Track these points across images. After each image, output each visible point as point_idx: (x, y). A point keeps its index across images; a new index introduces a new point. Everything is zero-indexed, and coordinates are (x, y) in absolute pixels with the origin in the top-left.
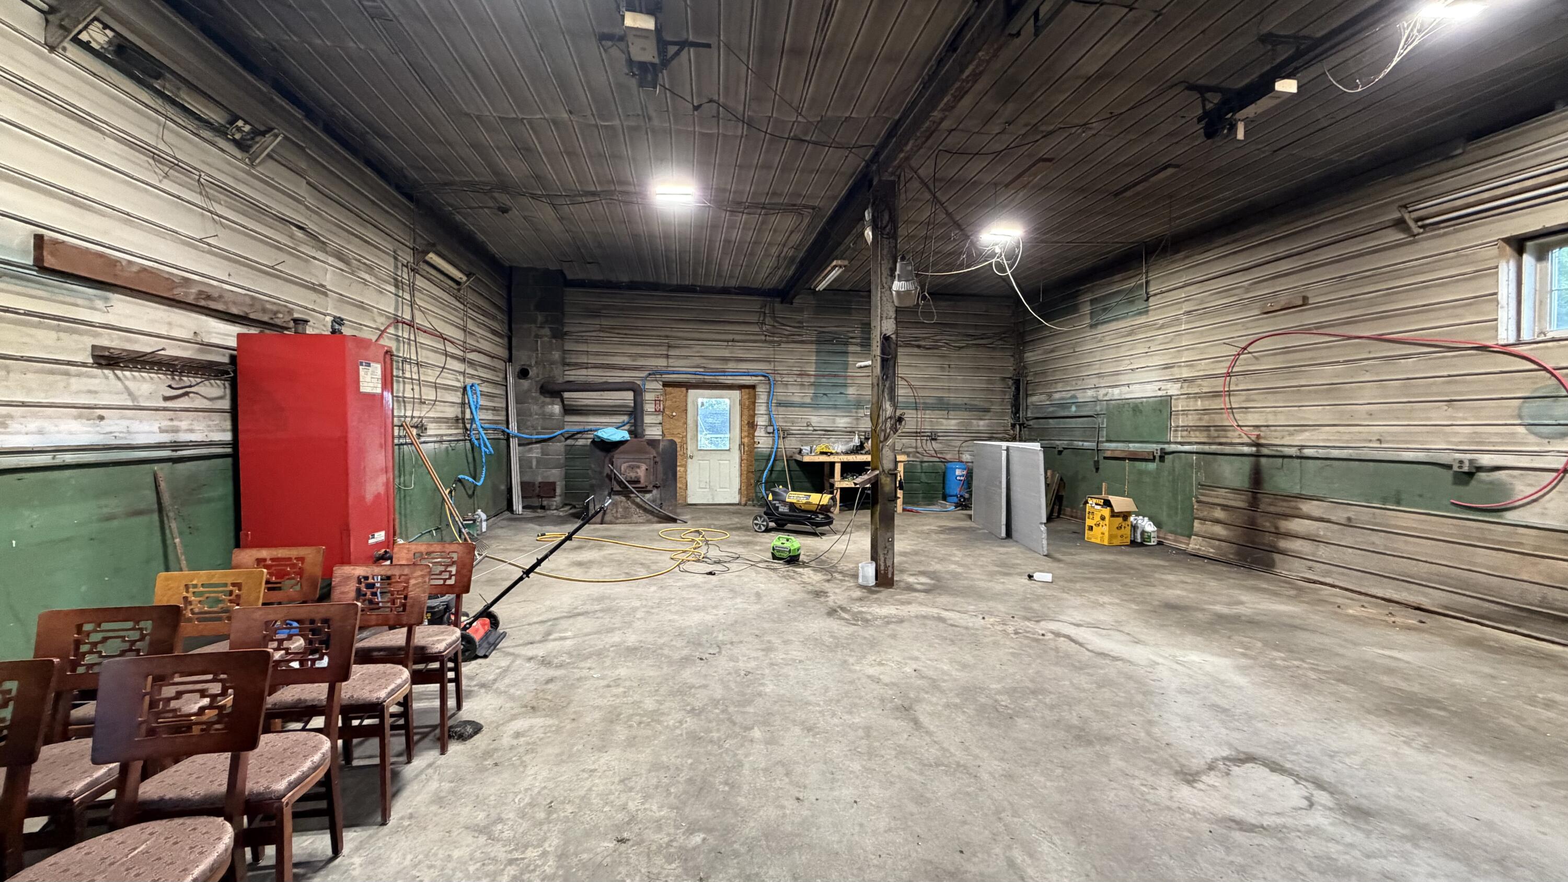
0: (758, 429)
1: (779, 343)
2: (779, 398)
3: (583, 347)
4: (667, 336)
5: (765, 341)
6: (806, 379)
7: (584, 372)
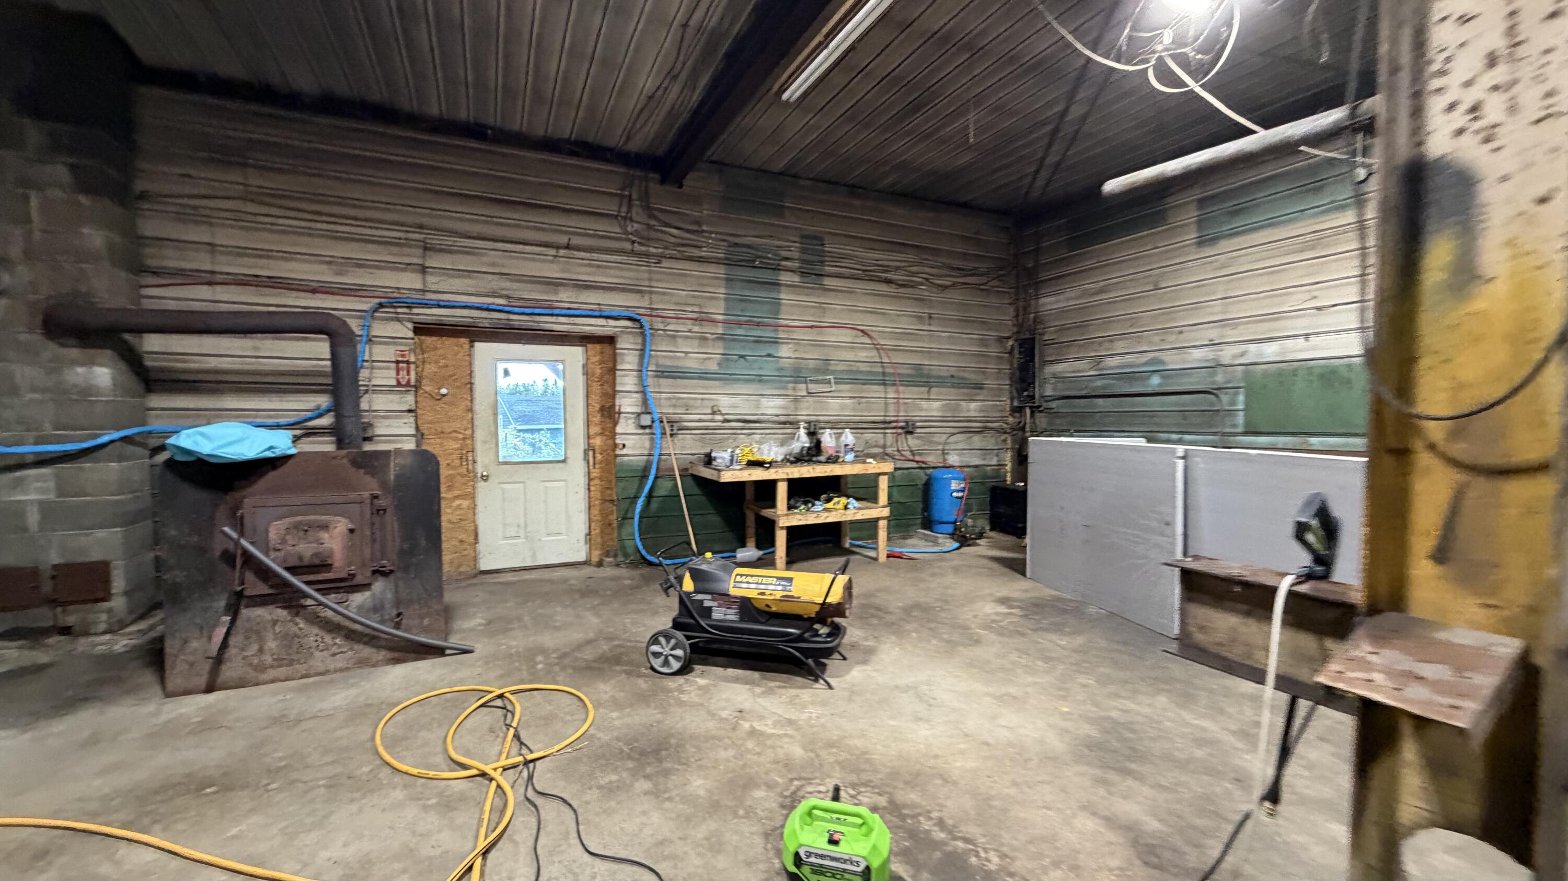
0: (622, 421)
1: (660, 258)
2: (662, 361)
3: (200, 234)
4: (421, 227)
5: (633, 253)
6: (708, 329)
7: (204, 292)
